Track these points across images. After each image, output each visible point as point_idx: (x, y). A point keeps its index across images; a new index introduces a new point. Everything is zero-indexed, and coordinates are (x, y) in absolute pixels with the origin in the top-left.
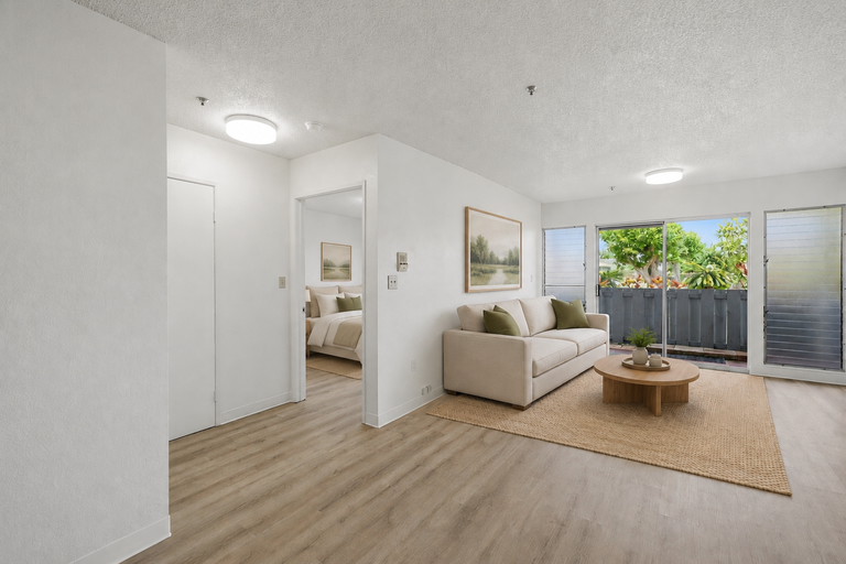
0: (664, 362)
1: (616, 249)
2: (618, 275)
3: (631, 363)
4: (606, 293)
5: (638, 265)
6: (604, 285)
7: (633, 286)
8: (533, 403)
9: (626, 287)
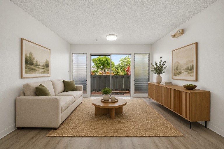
0: (116, 99)
1: (96, 64)
2: (97, 72)
3: (103, 100)
4: (93, 76)
5: (102, 69)
6: (93, 74)
7: (101, 74)
8: (62, 124)
9: (99, 75)
